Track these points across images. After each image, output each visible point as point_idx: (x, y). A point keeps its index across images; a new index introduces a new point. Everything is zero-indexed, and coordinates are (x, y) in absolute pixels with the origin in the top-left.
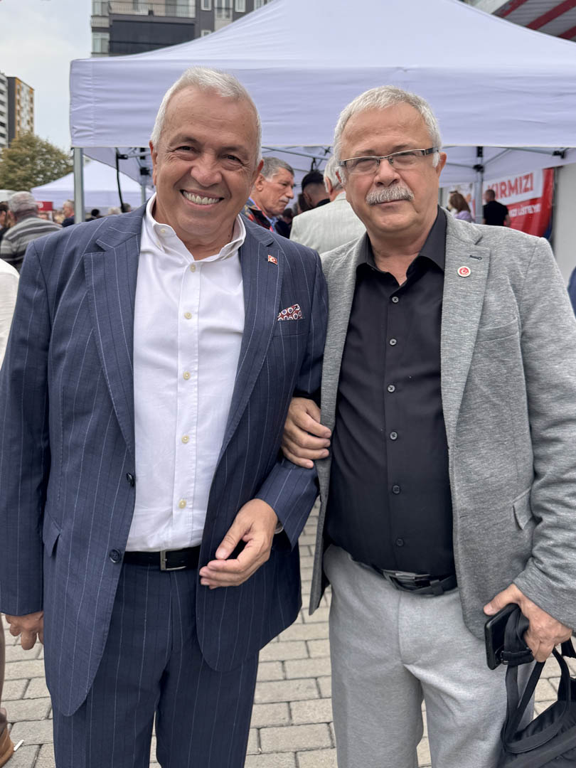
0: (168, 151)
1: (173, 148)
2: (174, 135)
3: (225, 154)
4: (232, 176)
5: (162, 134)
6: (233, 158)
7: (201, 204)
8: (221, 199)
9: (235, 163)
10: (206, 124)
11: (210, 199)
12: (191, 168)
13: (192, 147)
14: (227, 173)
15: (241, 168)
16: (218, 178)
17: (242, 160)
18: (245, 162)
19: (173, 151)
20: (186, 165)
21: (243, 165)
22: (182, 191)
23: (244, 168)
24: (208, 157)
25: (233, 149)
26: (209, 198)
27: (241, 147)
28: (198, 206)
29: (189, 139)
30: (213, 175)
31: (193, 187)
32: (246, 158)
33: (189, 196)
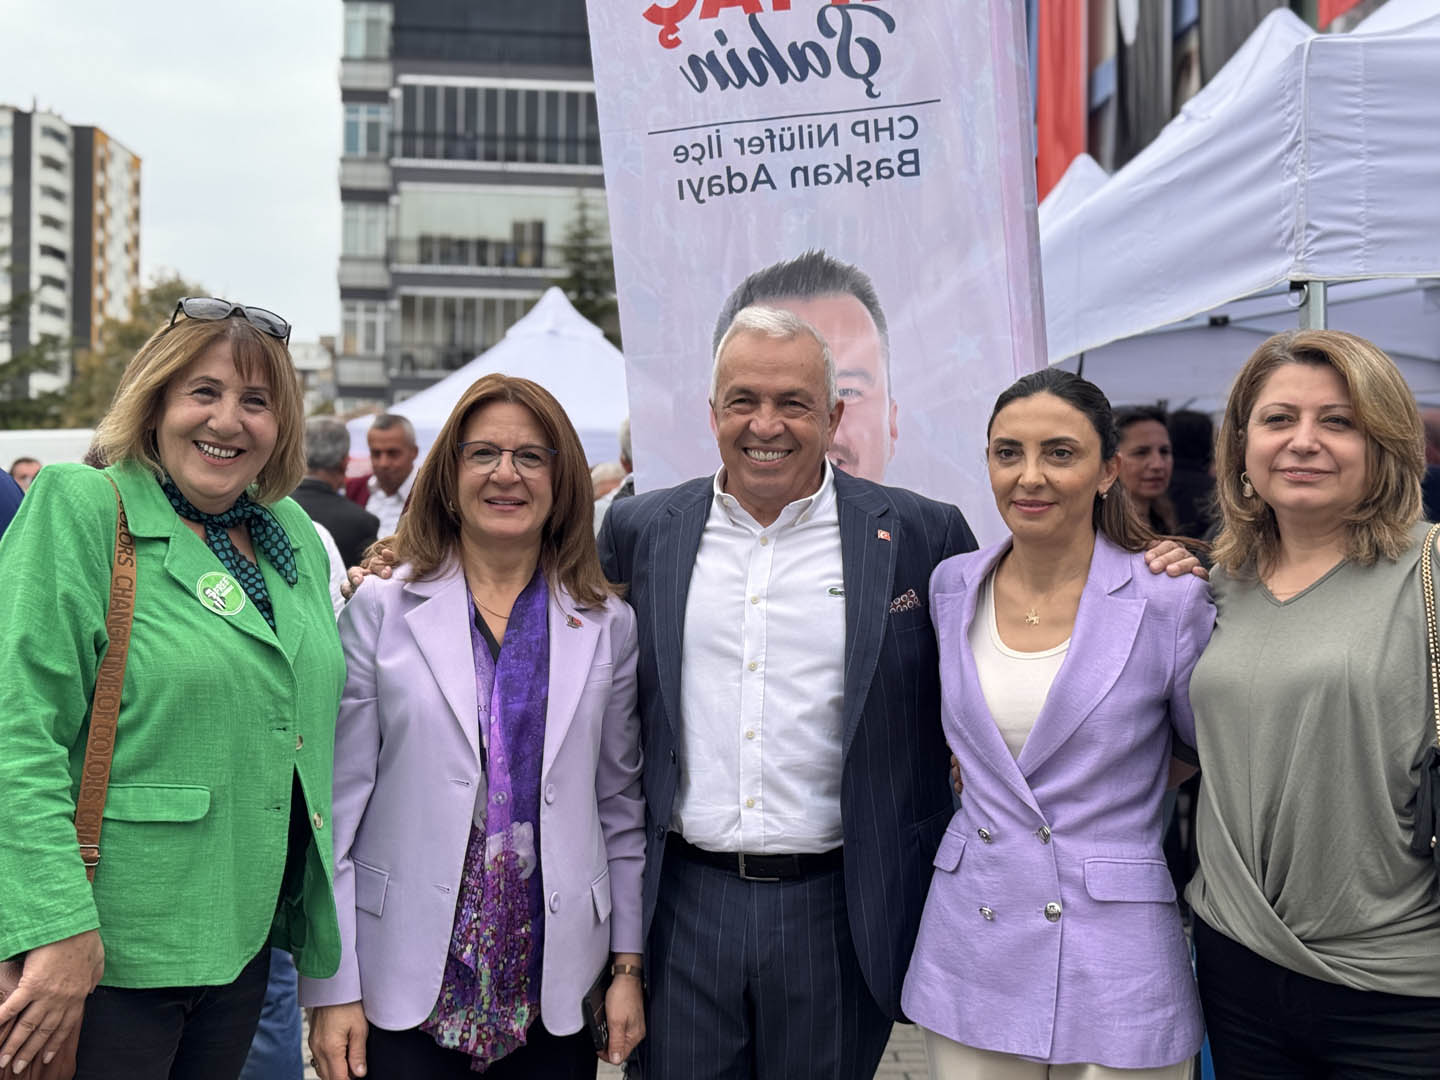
0: (724, 408)
1: (728, 403)
2: (727, 388)
3: (785, 400)
4: (798, 424)
5: (717, 388)
6: (795, 403)
7: (765, 461)
8: (790, 451)
9: (799, 409)
10: (760, 371)
11: (776, 454)
12: (749, 422)
13: (748, 398)
14: (790, 422)
15: (806, 413)
16: (779, 428)
17: (807, 404)
18: (811, 406)
19: (729, 406)
20: (743, 419)
21: (809, 409)
22: (745, 450)
23: (810, 413)
24: (766, 407)
25: (792, 393)
26: (773, 452)
27: (801, 390)
28: (762, 463)
29: (743, 391)
30: (773, 426)
31: (755, 443)
32: (811, 401)
33: (754, 454)
